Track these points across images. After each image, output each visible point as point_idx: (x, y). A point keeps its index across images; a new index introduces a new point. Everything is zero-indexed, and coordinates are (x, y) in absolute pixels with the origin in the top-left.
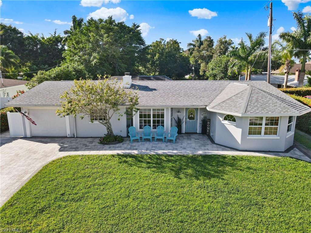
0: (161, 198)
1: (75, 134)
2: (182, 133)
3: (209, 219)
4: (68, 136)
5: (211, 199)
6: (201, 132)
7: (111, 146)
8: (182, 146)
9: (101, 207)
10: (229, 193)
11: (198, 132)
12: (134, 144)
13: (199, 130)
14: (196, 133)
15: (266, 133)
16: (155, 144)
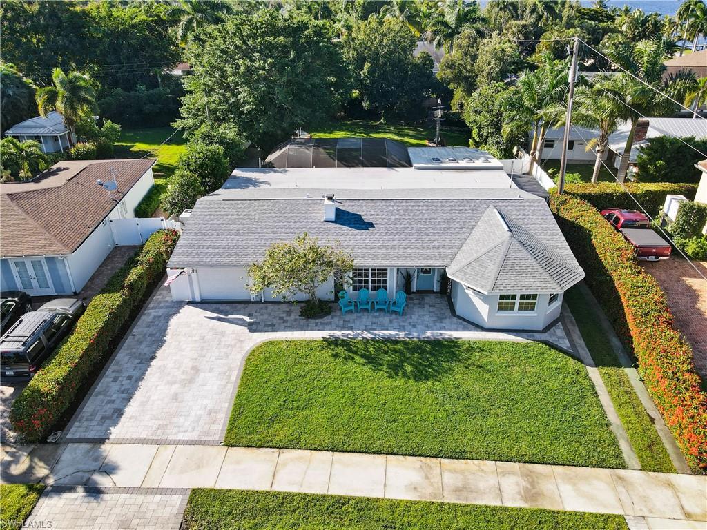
0: (387, 405)
1: (263, 299)
2: (412, 290)
3: (434, 429)
4: (252, 300)
5: (438, 406)
6: (439, 290)
7: (317, 321)
8: (411, 321)
9: (329, 416)
10: (459, 398)
11: (435, 290)
12: (347, 317)
13: (436, 288)
14: (432, 292)
15: (520, 309)
16: (375, 317)
